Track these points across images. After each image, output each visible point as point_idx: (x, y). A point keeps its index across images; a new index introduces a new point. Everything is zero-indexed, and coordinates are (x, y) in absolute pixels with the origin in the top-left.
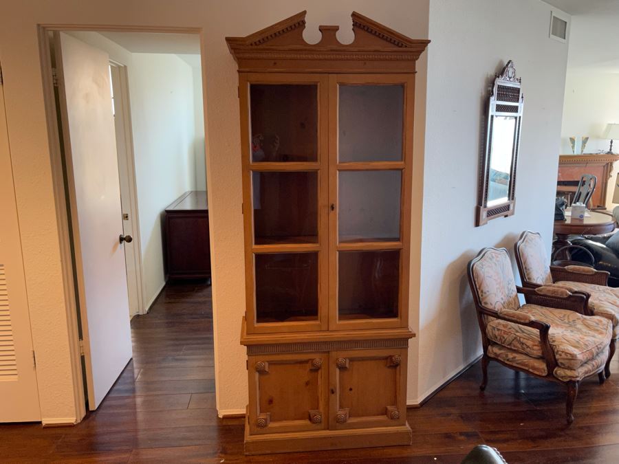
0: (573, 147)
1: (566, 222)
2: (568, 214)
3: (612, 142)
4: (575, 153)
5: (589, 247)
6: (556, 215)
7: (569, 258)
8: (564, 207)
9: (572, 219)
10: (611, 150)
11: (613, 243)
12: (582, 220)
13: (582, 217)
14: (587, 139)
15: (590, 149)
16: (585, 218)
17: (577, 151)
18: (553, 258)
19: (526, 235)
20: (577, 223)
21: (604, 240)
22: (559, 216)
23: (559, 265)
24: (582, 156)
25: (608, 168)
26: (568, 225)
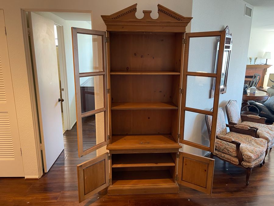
0: (251, 61)
1: (248, 95)
2: (248, 91)
3: (267, 60)
4: (252, 64)
5: (256, 105)
6: (244, 92)
7: (248, 110)
8: (247, 88)
9: (250, 94)
10: (266, 63)
11: (267, 104)
12: (254, 94)
13: (254, 93)
14: (257, 58)
15: (258, 62)
16: (256, 93)
17: (253, 63)
18: (242, 111)
19: (231, 102)
20: (253, 95)
21: (263, 103)
22: (245, 92)
23: (244, 113)
24: (254, 65)
25: (265, 71)
26: (248, 96)
